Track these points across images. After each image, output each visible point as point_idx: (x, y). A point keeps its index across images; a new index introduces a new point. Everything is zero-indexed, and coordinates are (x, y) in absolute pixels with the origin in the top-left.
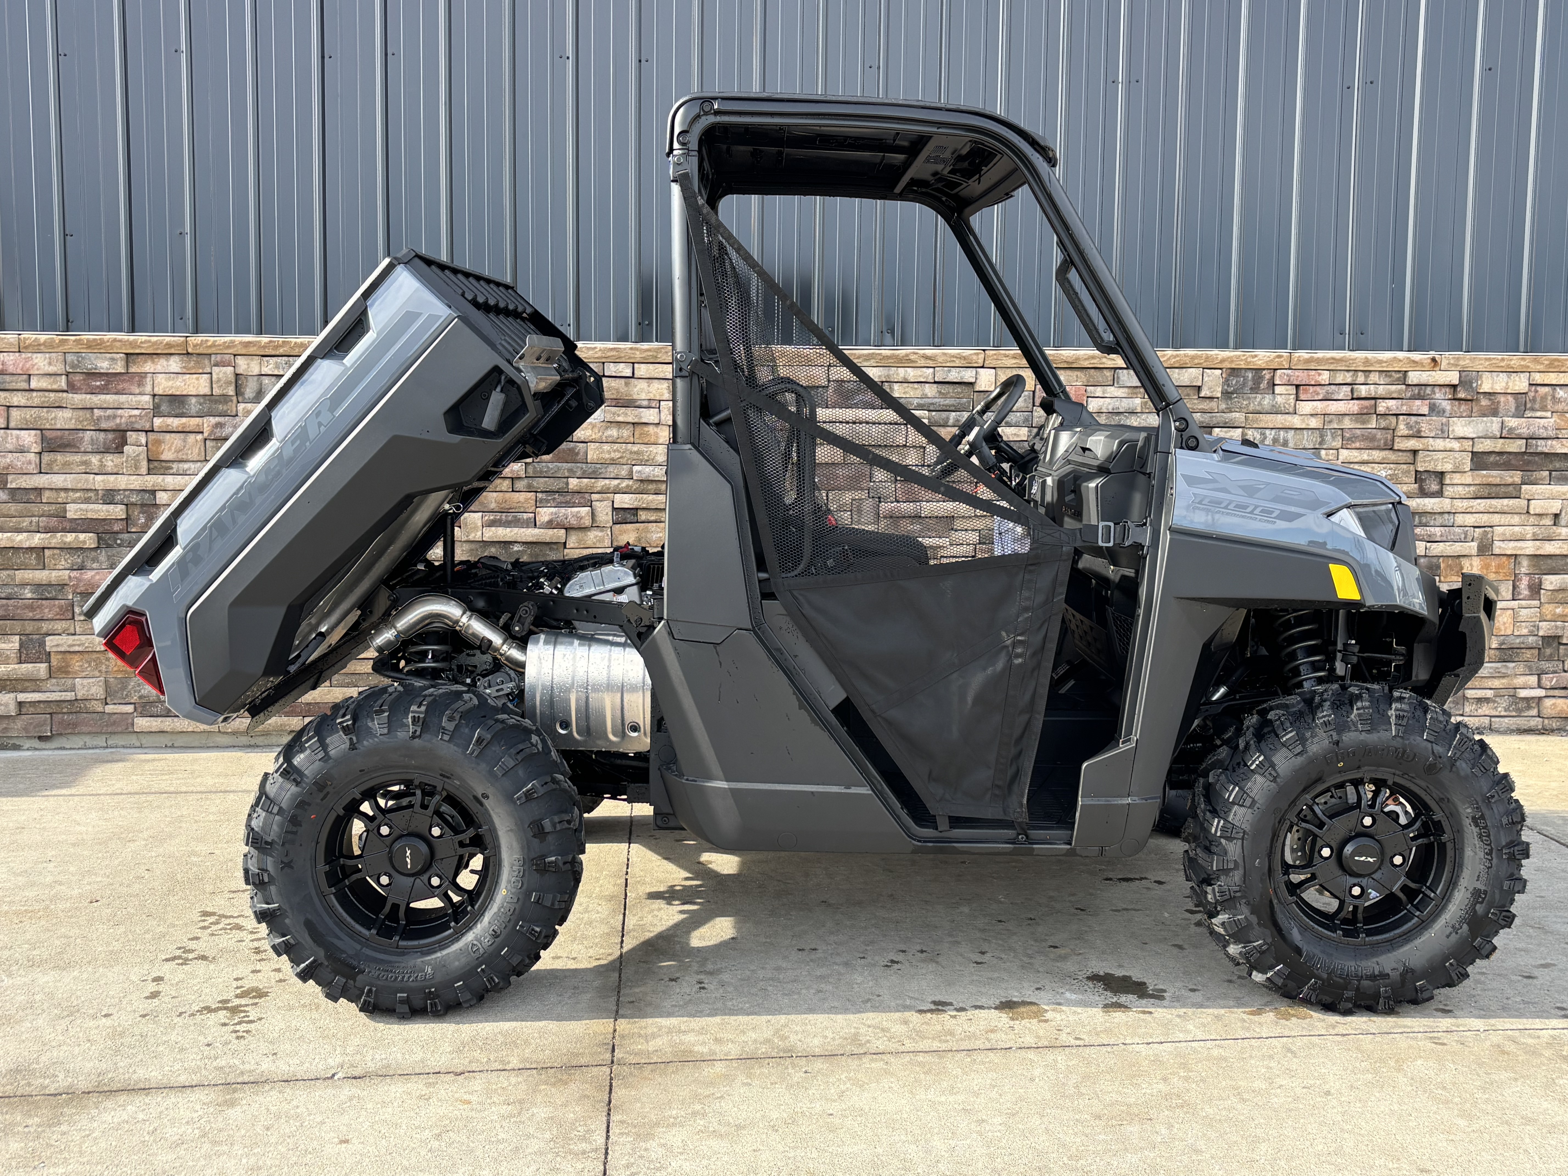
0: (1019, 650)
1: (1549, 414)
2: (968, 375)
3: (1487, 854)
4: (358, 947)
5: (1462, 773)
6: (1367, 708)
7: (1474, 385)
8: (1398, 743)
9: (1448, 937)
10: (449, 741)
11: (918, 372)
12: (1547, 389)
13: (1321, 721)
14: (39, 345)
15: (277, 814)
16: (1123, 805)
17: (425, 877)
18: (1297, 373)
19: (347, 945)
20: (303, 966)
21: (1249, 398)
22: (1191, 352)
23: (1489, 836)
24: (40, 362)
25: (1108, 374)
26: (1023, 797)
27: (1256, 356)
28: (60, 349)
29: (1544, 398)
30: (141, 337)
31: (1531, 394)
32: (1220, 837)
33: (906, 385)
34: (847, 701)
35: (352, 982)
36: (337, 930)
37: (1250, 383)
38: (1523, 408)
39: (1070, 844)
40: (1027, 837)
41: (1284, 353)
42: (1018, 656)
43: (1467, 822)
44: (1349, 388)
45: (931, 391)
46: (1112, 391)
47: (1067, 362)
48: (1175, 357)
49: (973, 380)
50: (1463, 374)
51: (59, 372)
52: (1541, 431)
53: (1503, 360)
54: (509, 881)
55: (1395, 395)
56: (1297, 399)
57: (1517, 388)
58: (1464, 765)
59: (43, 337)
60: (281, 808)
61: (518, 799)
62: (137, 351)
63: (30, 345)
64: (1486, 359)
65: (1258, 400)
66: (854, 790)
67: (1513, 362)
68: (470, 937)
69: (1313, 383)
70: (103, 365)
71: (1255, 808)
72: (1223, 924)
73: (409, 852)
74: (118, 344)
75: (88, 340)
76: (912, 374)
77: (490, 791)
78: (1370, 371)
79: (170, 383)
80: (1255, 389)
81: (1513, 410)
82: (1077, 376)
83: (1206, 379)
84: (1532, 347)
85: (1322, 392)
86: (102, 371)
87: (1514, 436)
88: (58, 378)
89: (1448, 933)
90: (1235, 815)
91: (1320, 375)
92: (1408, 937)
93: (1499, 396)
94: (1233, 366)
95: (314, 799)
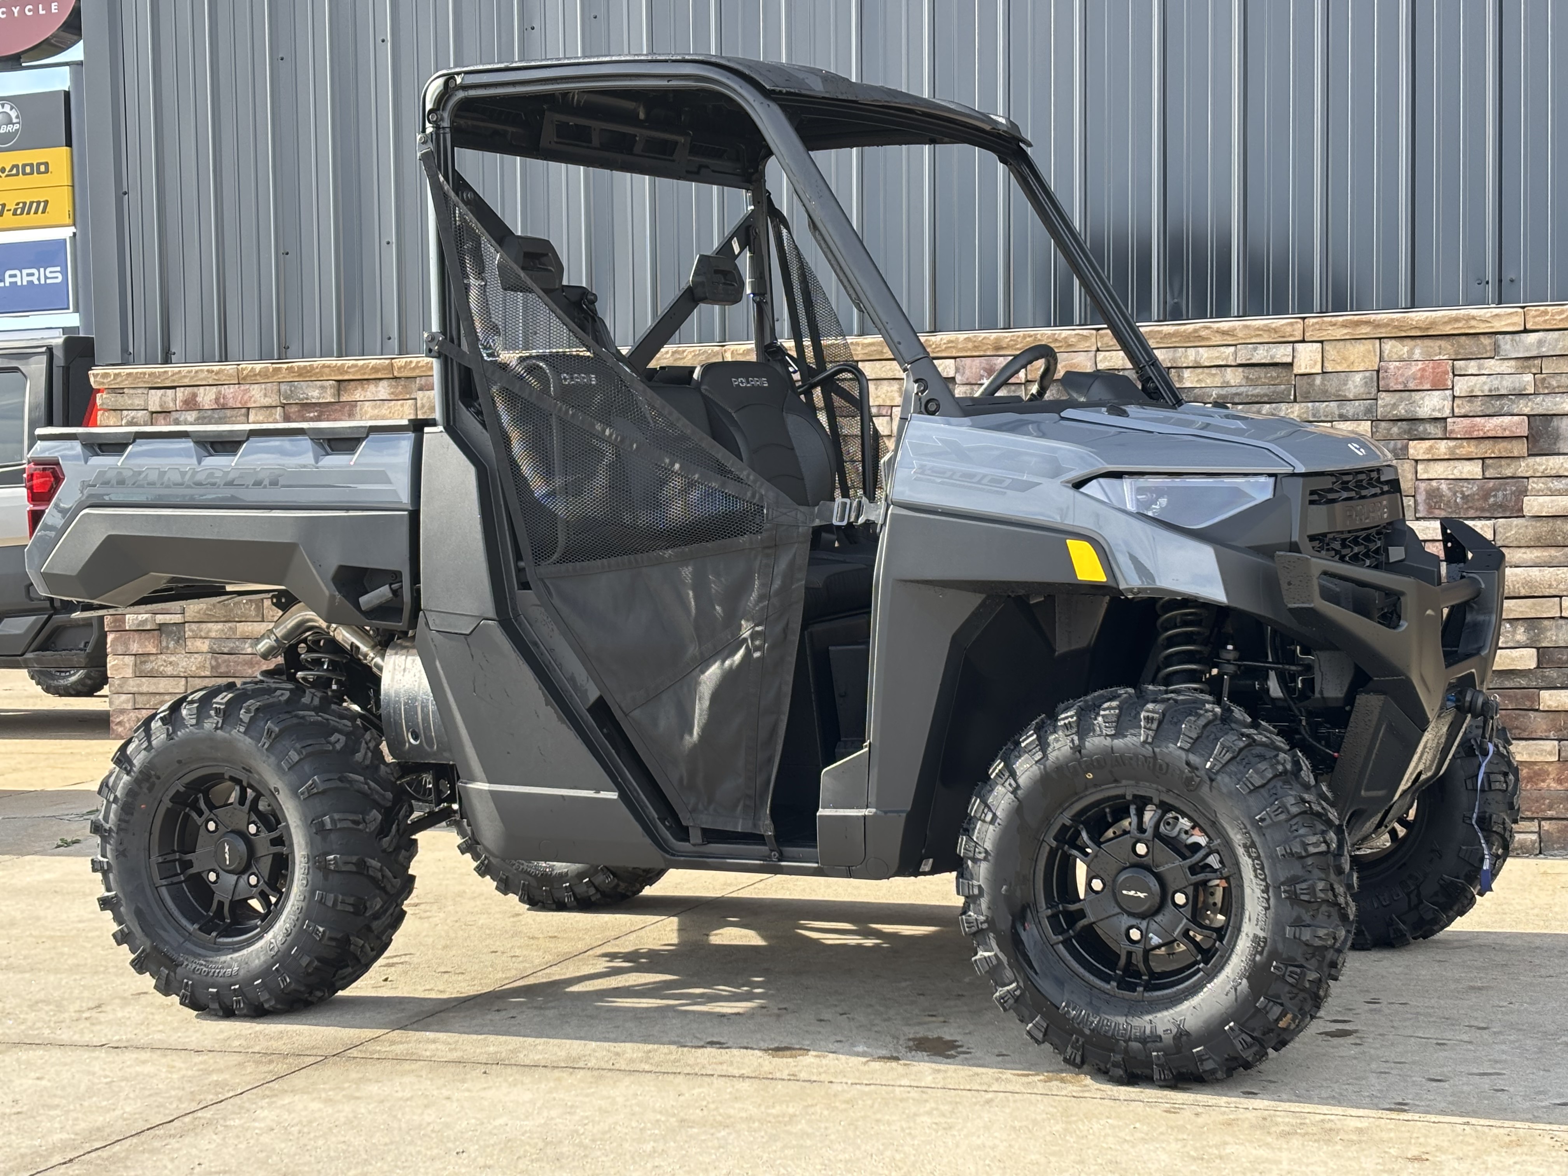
0: (757, 643)
2: (1282, 354)
3: (1263, 891)
4: (182, 940)
5: (1225, 790)
8: (1148, 751)
9: (1228, 994)
10: (245, 733)
11: (1215, 352)
13: (1064, 722)
14: (255, 375)
15: (115, 803)
17: (245, 877)
19: (172, 938)
20: (136, 955)
24: (257, 395)
25: (1486, 341)
26: (765, 807)
28: (275, 379)
30: (348, 362)
32: (965, 858)
33: (1200, 370)
34: (601, 699)
35: (172, 974)
36: (164, 922)
39: (817, 863)
40: (779, 853)
42: (757, 649)
45: (1234, 377)
46: (1492, 365)
47: (1420, 328)
49: (1289, 360)
51: (274, 404)
54: (298, 879)
59: (258, 367)
60: (117, 797)
61: (302, 793)
62: (346, 377)
63: (247, 375)
66: (601, 795)
68: (269, 936)
70: (314, 394)
71: (997, 824)
73: (227, 848)
74: (327, 370)
75: (298, 367)
76: (1206, 355)
77: (280, 785)
79: (376, 411)
82: (1440, 347)
86: (314, 401)
88: (273, 411)
89: (1228, 989)
90: (977, 832)
95: (141, 788)
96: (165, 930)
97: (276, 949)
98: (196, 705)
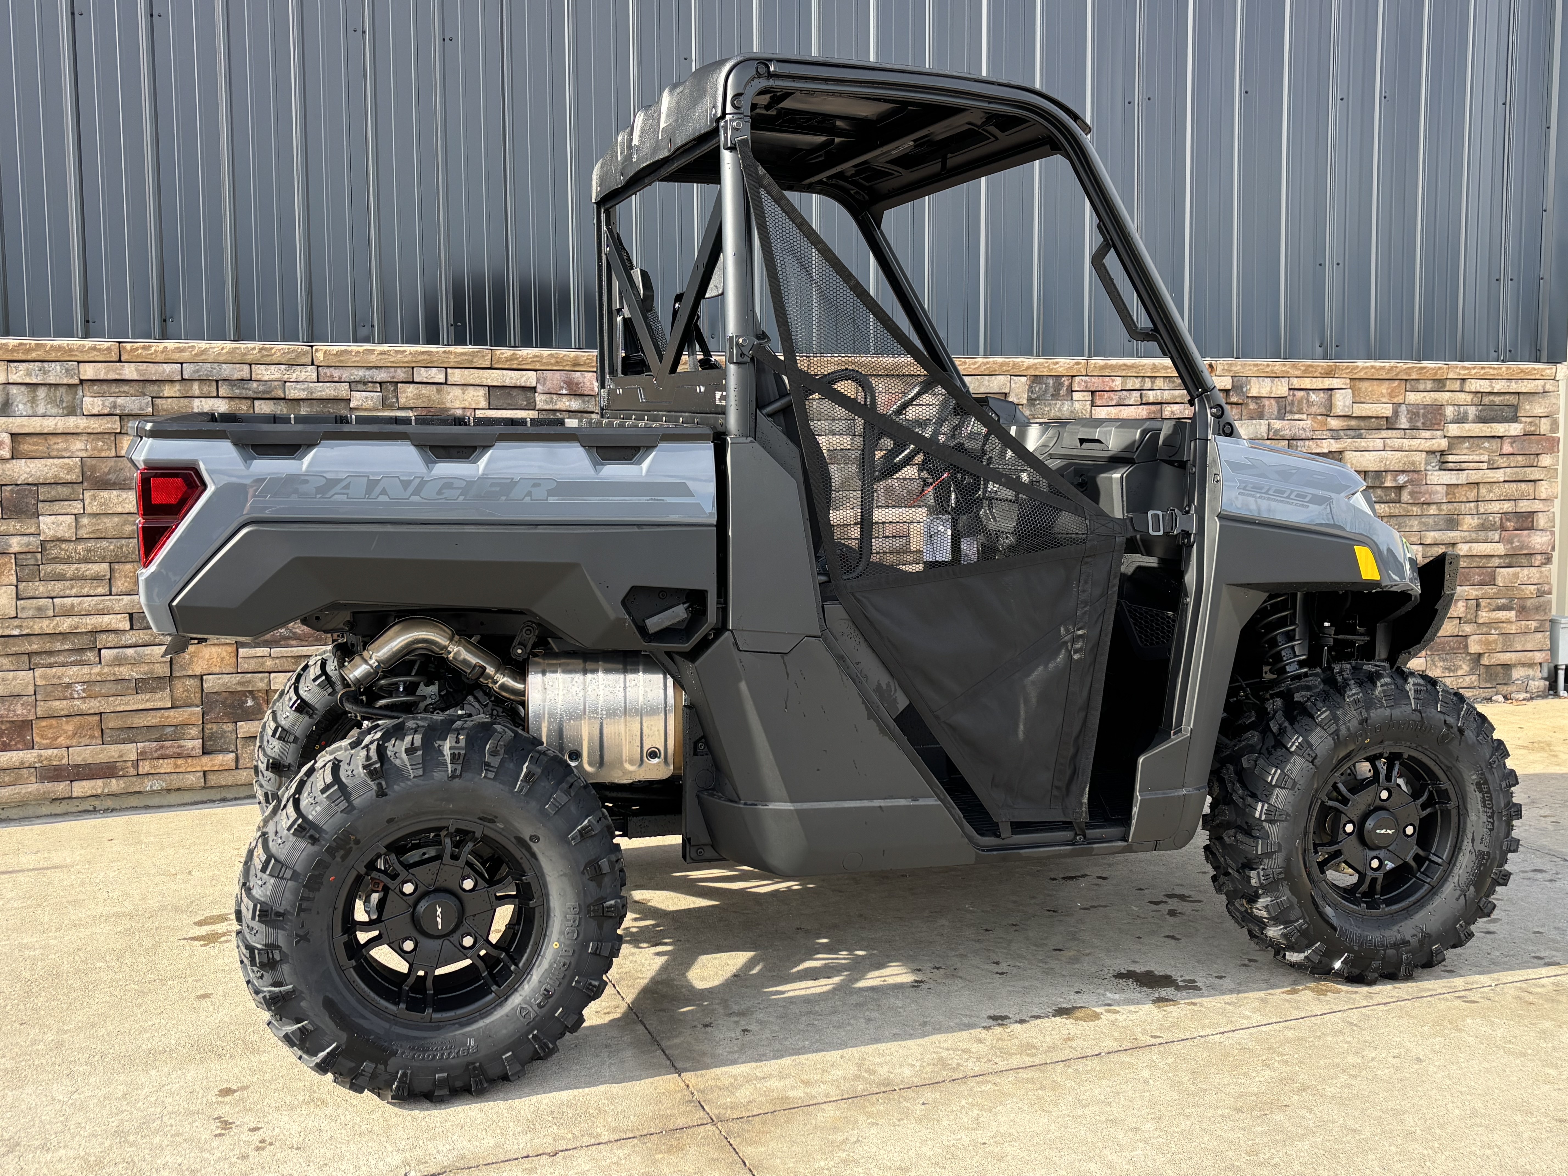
0: (1078, 645)
1: (1305, 417)
3: (1490, 817)
4: (387, 1025)
5: (1470, 742)
6: (1390, 684)
7: (1245, 390)
8: (1416, 717)
9: (1457, 899)
10: (494, 779)
12: (1302, 393)
13: (1352, 699)
15: (290, 879)
16: (1179, 797)
17: (455, 938)
18: (1093, 379)
19: (374, 1024)
20: (322, 1055)
21: (1050, 404)
22: (999, 360)
23: (1491, 800)
26: (1082, 796)
27: (1057, 363)
29: (1300, 402)
31: (1290, 398)
32: (1264, 821)
34: (910, 707)
35: (382, 1067)
36: (360, 1008)
37: (1051, 390)
38: (1283, 411)
39: (1127, 841)
40: (1085, 837)
41: (1081, 360)
42: (1077, 651)
43: (1471, 789)
44: (1137, 394)
48: (985, 364)
50: (1235, 379)
52: (1301, 432)
53: (1268, 365)
54: (561, 933)
55: (1178, 400)
56: (1093, 405)
57: (1279, 392)
58: (1471, 734)
60: (294, 872)
61: (572, 839)
64: (1254, 365)
65: (1058, 406)
66: (922, 802)
67: (1276, 368)
68: (516, 1000)
69: (1107, 389)
71: (1296, 789)
72: (1266, 907)
73: (439, 910)
77: (539, 833)
78: (1156, 377)
80: (1056, 396)
81: (1276, 413)
83: (1013, 386)
84: (1291, 355)
85: (1115, 397)
87: (1278, 437)
89: (1457, 896)
90: (1277, 798)
91: (1113, 381)
92: (1421, 904)
93: (1264, 400)
94: (1037, 373)
95: (334, 857)
96: (364, 1018)
97: (532, 1015)
98: (420, 753)
